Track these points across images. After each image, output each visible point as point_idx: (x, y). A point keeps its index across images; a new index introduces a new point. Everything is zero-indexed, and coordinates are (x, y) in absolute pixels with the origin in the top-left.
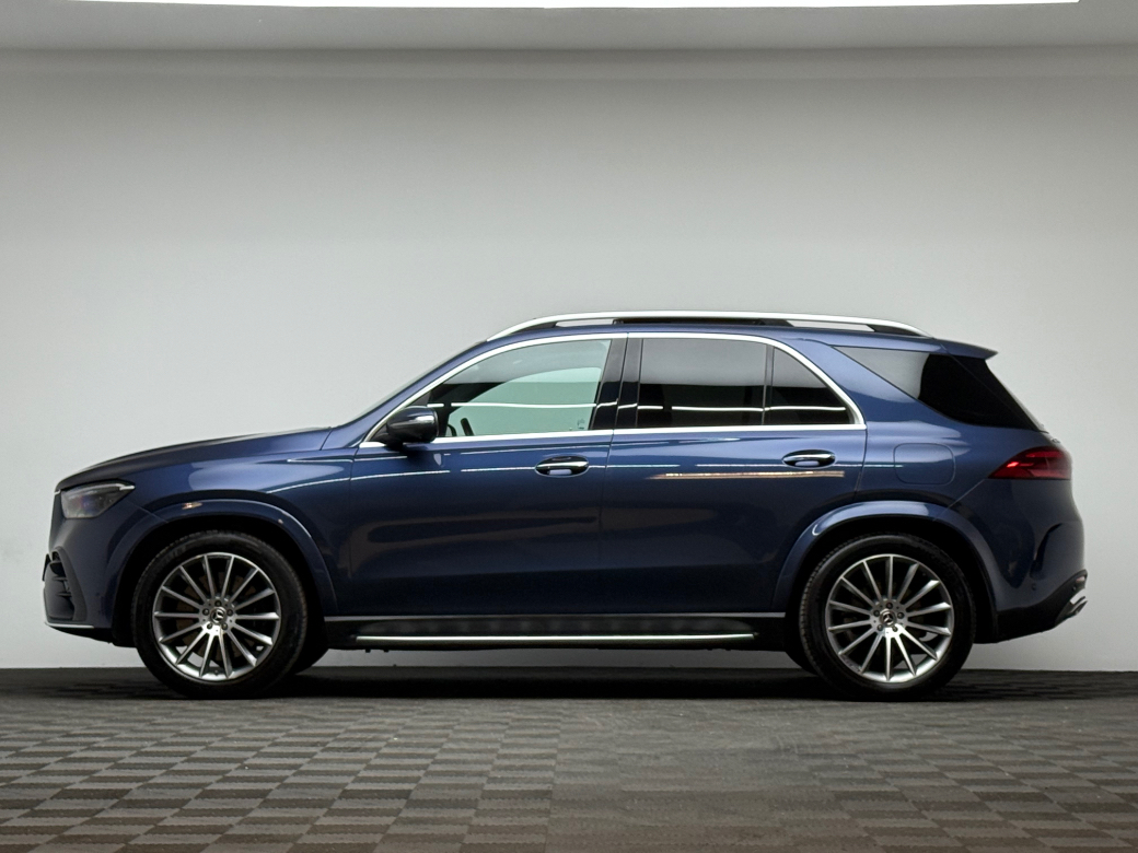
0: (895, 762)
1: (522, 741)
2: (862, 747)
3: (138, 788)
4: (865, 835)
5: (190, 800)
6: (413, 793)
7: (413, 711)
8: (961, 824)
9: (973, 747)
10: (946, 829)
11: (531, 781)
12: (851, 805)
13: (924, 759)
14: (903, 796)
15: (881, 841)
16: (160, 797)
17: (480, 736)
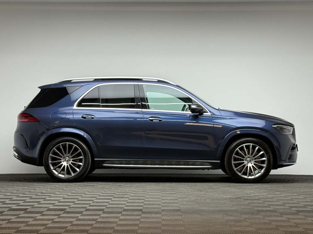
0: (270, 201)
1: (166, 195)
2: (260, 197)
3: (68, 208)
4: (269, 222)
5: (83, 211)
6: (143, 210)
7: (133, 186)
8: (294, 219)
9: (291, 197)
10: (290, 220)
11: (173, 206)
12: (263, 214)
13: (278, 200)
14: (276, 211)
15: (274, 223)
16: (75, 211)
17: (155, 194)
